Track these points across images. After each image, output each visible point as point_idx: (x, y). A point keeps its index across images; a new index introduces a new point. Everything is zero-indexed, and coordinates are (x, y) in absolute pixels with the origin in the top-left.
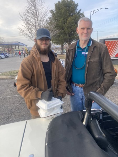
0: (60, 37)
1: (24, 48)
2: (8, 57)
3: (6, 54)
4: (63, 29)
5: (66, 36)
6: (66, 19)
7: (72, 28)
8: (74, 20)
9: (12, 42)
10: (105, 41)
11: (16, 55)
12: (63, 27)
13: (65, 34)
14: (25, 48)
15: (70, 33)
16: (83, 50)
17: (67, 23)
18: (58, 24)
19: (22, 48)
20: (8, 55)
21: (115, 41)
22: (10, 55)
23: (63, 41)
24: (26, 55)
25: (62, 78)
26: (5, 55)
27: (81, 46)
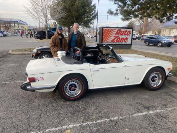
0: (67, 20)
1: (24, 27)
2: (6, 35)
3: (5, 32)
4: (70, 12)
5: (73, 18)
6: (74, 2)
7: (79, 12)
8: (81, 4)
9: (12, 19)
10: (104, 28)
11: (16, 34)
12: (70, 10)
13: (73, 16)
14: (26, 27)
15: (77, 16)
16: (75, 35)
17: (75, 6)
18: (65, 6)
19: (22, 27)
20: (6, 34)
21: (111, 29)
22: (9, 34)
23: (70, 24)
24: (29, 36)
25: (66, 45)
26: (3, 33)
27: (75, 33)
